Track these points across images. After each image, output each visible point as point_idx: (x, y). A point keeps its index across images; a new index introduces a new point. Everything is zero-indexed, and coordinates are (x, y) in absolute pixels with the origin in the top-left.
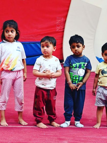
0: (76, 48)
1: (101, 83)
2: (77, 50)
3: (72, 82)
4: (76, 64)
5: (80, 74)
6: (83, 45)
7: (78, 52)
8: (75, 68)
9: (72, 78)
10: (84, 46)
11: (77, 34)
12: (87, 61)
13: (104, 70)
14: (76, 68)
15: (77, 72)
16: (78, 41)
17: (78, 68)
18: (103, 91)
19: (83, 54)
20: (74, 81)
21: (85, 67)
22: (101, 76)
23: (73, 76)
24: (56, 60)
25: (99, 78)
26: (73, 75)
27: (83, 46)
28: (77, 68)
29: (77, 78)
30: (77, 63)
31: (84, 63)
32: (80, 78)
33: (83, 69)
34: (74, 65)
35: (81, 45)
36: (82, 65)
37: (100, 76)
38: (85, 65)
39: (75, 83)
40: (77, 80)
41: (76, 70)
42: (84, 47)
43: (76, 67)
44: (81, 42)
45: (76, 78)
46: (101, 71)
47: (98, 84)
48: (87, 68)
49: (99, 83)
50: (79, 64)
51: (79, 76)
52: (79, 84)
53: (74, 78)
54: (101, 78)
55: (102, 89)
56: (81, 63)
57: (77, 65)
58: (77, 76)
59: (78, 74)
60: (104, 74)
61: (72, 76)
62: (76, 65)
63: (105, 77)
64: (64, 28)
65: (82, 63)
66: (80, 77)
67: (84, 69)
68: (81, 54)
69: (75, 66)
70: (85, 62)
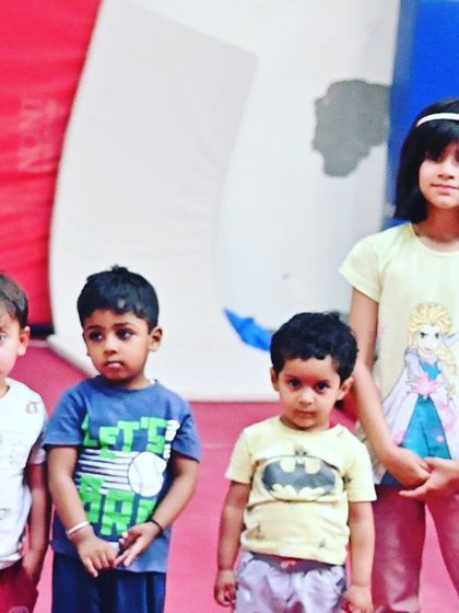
0: (112, 342)
1: (258, 534)
2: (114, 352)
3: (97, 527)
4: (116, 426)
5: (141, 485)
6: (152, 323)
7: (122, 363)
8: (111, 447)
9: (95, 506)
10: (160, 331)
11: (121, 265)
12: (175, 409)
13: (277, 465)
14: (120, 450)
15: (125, 474)
16: (121, 304)
17: (129, 449)
18: (265, 579)
19: (150, 374)
20: (107, 526)
21: (167, 442)
22: (261, 494)
23: (104, 497)
24: (32, 407)
25: (250, 509)
26: (105, 492)
27: (154, 333)
28: (126, 453)
29: (127, 509)
30: (122, 424)
31: (161, 423)
32: (144, 507)
33: (157, 454)
34: (106, 435)
35: (138, 324)
36: (152, 435)
37: (253, 499)
38: (171, 436)
39: (114, 537)
40: (126, 516)
41: (116, 461)
42: (157, 339)
43: (119, 446)
44: (142, 311)
45: (118, 505)
46: (261, 469)
47: (243, 540)
48: (176, 448)
49: (248, 537)
50: (135, 425)
51: (138, 497)
52: (139, 535)
53: (110, 507)
54: (257, 508)
55: (264, 567)
56: (145, 422)
57: (121, 431)
58: (126, 495)
59: (129, 483)
60: (276, 486)
61: (100, 498)
62: (115, 431)
63: (281, 504)
64: (57, 158)
65: (151, 424)
66: (142, 502)
67: (161, 456)
68: (136, 374)
69: (113, 441)
70: (168, 417)
